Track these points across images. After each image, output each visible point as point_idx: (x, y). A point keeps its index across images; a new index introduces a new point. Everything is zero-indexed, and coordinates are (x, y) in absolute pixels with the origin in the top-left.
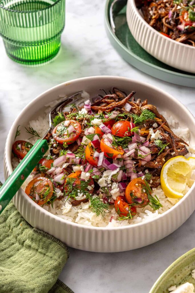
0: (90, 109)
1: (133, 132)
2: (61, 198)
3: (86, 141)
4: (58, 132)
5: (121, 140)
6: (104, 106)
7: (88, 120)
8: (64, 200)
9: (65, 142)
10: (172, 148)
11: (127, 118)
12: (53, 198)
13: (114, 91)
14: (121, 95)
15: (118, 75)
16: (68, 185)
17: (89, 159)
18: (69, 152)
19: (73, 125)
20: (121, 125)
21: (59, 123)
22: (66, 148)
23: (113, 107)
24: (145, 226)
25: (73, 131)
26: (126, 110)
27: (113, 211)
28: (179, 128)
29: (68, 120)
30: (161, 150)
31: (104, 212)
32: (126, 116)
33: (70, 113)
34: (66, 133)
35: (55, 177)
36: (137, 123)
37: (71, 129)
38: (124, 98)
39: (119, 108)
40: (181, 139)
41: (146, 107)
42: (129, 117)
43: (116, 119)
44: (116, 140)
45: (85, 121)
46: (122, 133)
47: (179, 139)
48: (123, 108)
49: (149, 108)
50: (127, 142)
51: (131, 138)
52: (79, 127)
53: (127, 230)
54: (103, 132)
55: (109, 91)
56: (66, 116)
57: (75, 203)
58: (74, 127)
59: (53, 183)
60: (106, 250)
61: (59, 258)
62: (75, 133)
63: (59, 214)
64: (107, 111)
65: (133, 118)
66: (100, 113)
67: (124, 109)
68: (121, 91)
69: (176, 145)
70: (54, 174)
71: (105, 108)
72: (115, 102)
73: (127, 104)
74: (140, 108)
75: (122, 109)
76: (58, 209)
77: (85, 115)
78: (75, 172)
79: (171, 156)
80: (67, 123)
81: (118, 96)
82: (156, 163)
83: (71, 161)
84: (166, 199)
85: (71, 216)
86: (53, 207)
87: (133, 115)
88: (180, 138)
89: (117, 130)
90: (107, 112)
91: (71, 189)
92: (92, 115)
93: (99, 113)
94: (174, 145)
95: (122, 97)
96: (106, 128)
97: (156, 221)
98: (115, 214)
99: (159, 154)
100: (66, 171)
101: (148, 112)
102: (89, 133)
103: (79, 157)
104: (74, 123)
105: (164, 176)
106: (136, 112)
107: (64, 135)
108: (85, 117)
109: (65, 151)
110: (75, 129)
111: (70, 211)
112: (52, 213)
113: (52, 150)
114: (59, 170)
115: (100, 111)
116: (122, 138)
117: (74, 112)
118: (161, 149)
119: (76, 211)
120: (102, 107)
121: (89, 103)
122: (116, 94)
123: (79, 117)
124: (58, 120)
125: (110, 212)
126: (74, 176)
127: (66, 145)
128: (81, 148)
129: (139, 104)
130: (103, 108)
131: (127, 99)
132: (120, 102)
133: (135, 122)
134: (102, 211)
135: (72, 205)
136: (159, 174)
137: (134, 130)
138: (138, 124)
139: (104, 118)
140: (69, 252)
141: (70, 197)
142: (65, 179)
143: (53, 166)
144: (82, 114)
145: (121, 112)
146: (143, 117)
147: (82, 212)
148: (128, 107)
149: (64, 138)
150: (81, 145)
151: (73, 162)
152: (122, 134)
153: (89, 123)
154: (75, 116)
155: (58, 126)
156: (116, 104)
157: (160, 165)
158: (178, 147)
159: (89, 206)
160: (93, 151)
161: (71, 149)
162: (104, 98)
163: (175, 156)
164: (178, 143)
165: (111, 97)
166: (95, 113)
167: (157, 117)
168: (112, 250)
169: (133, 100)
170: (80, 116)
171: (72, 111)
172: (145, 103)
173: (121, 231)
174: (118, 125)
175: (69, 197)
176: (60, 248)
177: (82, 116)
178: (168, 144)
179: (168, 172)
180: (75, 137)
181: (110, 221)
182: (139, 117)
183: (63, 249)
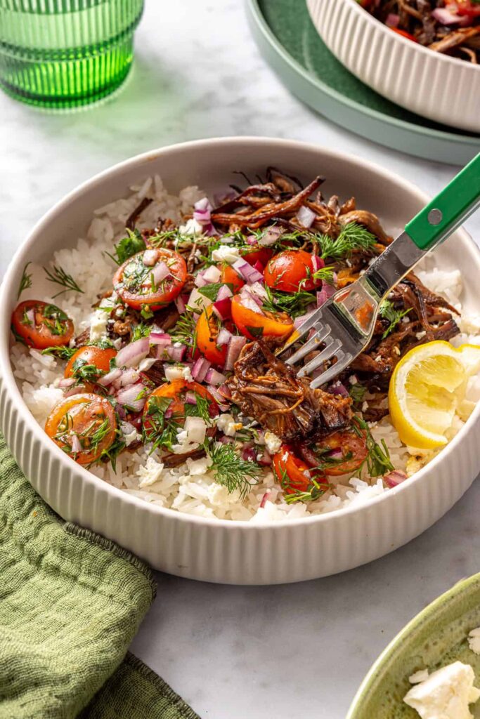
0: (209, 222)
1: (319, 281)
2: (135, 446)
3: (198, 302)
4: (128, 279)
5: (288, 299)
6: (245, 214)
7: (205, 250)
8: (144, 453)
9: (146, 304)
10: (418, 322)
11: (302, 244)
12: (115, 446)
13: (271, 175)
14: (287, 185)
15: (281, 135)
16: (153, 414)
17: (206, 348)
18: (157, 331)
19: (165, 260)
20: (289, 262)
21: (129, 256)
22: (149, 319)
23: (266, 215)
24: (350, 517)
25: (165, 276)
26: (300, 225)
27: (269, 480)
28: (435, 269)
29: (153, 248)
30: (389, 326)
31: (247, 482)
32: (300, 239)
33: (156, 230)
34: (148, 282)
35: (120, 393)
36: (328, 257)
37: (160, 271)
38: (296, 193)
39: (282, 218)
40: (439, 298)
41: (353, 216)
42: (307, 241)
43: (276, 247)
44: (275, 299)
45: (195, 251)
46: (291, 282)
47: (437, 299)
48: (293, 219)
49: (360, 219)
50: (303, 305)
51: (315, 295)
52: (182, 267)
53: (305, 528)
54: (242, 278)
55: (257, 176)
56: (148, 240)
57: (172, 461)
58: (169, 267)
59: (115, 409)
60: (250, 580)
61: (131, 598)
62: (171, 281)
63: (131, 488)
64: (253, 225)
65: (319, 244)
66: (234, 231)
67: (296, 221)
68: (287, 176)
69: (429, 313)
70: (118, 385)
71: (248, 218)
72: (274, 204)
73: (303, 207)
74: (335, 218)
75: (291, 222)
76: (128, 476)
77: (197, 237)
78: (169, 383)
79: (416, 342)
80: (149, 255)
81: (280, 188)
82: (378, 358)
83: (160, 351)
84: (403, 451)
85: (161, 491)
86: (114, 469)
87: (318, 236)
88: (438, 295)
89: (279, 276)
90: (251, 228)
91: (160, 424)
92: (215, 236)
93: (231, 232)
94: (424, 313)
95: (289, 191)
96: (251, 269)
97: (378, 506)
98: (273, 489)
99: (385, 336)
100: (148, 379)
101: (357, 230)
102: (208, 282)
103: (180, 344)
104: (168, 256)
105: (397, 391)
106: (326, 229)
107: (142, 287)
108: (196, 240)
109: (145, 326)
110: (171, 271)
111: (159, 480)
112: (113, 485)
113: (113, 324)
114: (130, 375)
115: (234, 225)
116: (290, 294)
117: (167, 228)
118: (390, 323)
119: (174, 480)
120: (238, 216)
121: (206, 207)
122: (275, 183)
123: (182, 243)
124: (128, 249)
125: (260, 483)
126: (169, 393)
127: (147, 312)
128: (186, 319)
129: (334, 210)
130: (242, 218)
131: (303, 197)
132: (285, 203)
133: (324, 255)
134: (240, 481)
135: (163, 465)
136: (385, 386)
137: (321, 274)
138: (330, 260)
139: (244, 244)
140: (157, 584)
141: (159, 446)
142: (145, 398)
143: (114, 365)
144: (189, 233)
145: (289, 229)
146: (345, 241)
147: (189, 483)
148: (306, 217)
149: (144, 294)
150: (186, 311)
151: (165, 355)
152: (292, 286)
153: (207, 256)
154: (170, 239)
155: (128, 264)
156: (275, 209)
157: (388, 363)
158: (432, 319)
159: (208, 468)
160: (216, 328)
161: (162, 323)
162: (246, 194)
163: (424, 341)
164: (433, 308)
165: (262, 191)
166: (220, 231)
167: (379, 242)
168: (266, 580)
169: (318, 198)
170: (184, 241)
171: (164, 227)
172: (349, 206)
173: (290, 530)
174: (282, 262)
175: (157, 445)
176: (133, 574)
177: (189, 239)
178: (408, 310)
179: (407, 381)
180: (171, 291)
181: (262, 506)
182: (335, 240)
183: (140, 576)
